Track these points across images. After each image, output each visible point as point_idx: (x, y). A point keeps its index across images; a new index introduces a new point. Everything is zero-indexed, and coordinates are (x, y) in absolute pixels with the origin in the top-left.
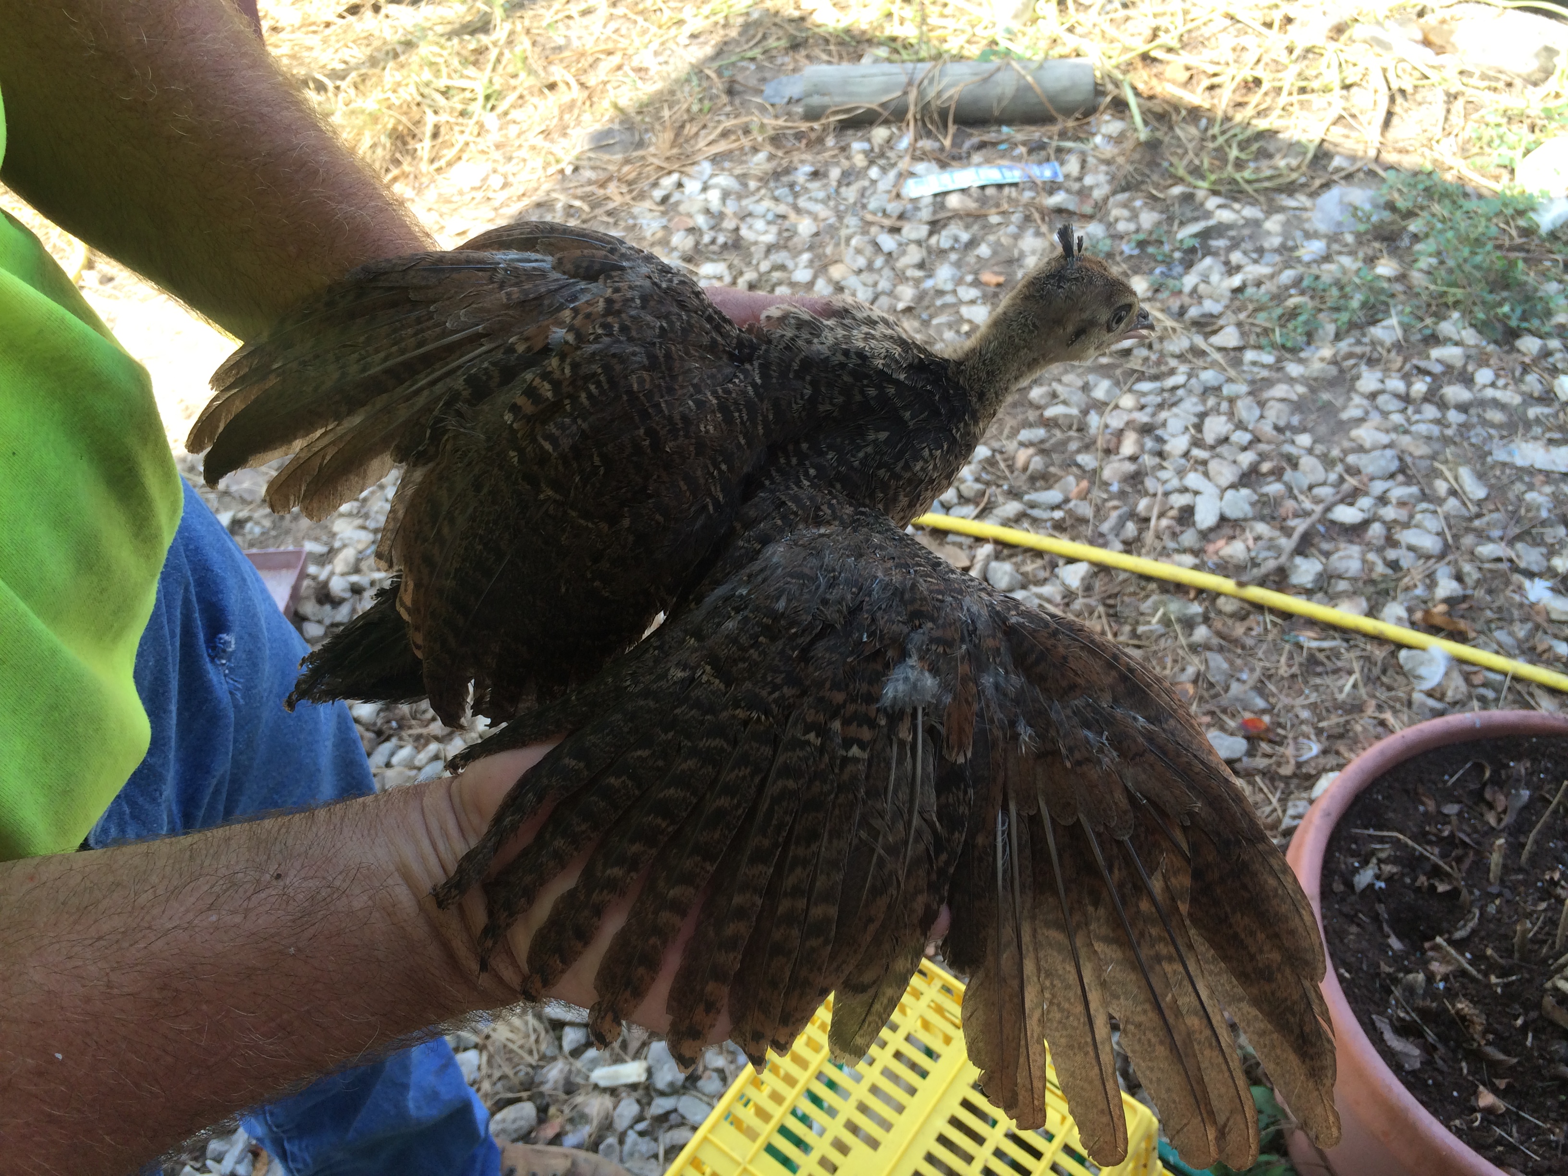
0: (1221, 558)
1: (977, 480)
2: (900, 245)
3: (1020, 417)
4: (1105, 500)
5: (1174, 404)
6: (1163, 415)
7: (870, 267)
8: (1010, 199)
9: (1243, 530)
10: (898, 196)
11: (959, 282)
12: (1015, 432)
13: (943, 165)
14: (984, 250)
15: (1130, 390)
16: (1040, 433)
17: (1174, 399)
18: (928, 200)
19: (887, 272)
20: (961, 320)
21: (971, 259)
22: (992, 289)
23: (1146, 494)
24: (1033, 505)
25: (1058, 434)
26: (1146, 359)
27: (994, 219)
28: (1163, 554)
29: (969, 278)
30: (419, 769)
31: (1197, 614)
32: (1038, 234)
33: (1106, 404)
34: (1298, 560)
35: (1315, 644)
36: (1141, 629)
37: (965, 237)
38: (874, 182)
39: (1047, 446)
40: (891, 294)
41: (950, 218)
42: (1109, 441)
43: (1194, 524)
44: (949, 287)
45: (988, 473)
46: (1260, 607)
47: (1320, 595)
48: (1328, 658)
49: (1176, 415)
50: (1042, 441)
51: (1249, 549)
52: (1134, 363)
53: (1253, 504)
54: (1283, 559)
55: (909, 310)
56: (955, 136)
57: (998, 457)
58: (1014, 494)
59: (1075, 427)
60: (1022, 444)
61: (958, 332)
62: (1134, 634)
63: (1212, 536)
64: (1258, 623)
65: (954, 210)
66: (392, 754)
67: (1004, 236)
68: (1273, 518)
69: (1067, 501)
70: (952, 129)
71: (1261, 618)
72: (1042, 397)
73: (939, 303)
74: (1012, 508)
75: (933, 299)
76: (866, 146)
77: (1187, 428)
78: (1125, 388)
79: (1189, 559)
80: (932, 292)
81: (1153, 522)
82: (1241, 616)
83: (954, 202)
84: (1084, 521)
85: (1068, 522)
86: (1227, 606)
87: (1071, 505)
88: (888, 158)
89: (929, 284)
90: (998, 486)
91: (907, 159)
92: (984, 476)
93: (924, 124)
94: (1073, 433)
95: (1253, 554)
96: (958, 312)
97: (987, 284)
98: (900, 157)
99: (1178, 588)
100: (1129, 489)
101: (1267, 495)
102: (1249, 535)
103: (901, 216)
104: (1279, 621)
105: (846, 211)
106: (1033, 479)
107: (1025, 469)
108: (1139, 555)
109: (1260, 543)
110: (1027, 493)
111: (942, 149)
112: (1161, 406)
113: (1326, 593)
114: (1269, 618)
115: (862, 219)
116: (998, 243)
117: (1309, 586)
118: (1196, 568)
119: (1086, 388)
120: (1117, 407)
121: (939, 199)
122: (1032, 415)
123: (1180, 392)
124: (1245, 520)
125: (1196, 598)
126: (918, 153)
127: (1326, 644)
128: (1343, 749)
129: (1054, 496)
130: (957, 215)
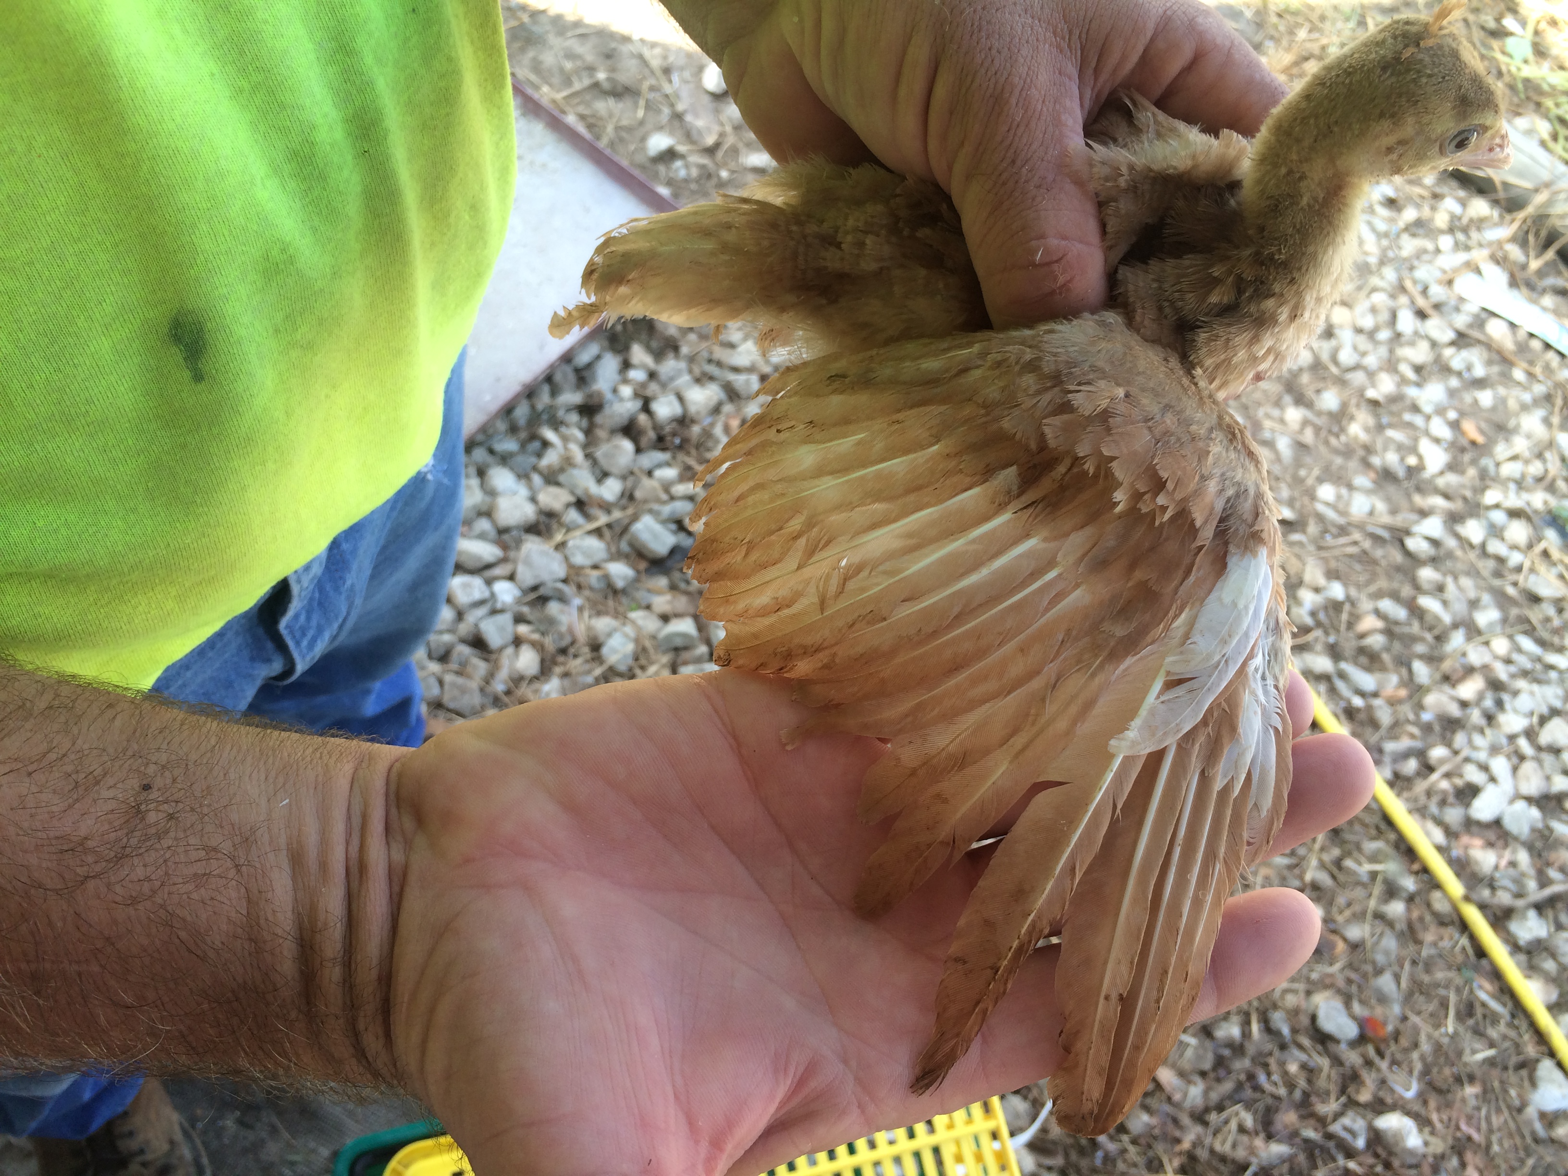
0: (1467, 856)
1: (1313, 614)
2: (1416, 333)
3: (1395, 585)
4: (1408, 721)
5: (1539, 681)
6: (1521, 684)
7: (1371, 335)
8: (1547, 368)
9: (1506, 845)
10: (1450, 283)
11: (1441, 411)
12: (1379, 595)
13: (1514, 283)
14: (1486, 398)
15: (1511, 637)
16: (1401, 613)
17: (1542, 676)
18: (1472, 308)
19: (1383, 351)
20: (1413, 450)
21: (1468, 398)
22: (1464, 442)
23: (1449, 744)
24: (1342, 675)
25: (1415, 628)
26: (1548, 620)
27: (1518, 374)
28: (1420, 811)
29: (1452, 415)
30: (672, 498)
31: (1406, 890)
32: (1547, 421)
33: (1479, 632)
34: (1532, 914)
35: (1483, 996)
36: (1349, 863)
37: (1479, 371)
38: (1438, 251)
39: (1397, 630)
40: (1371, 375)
41: (1479, 342)
42: (1455, 670)
43: (1468, 805)
44: (1428, 409)
45: (1327, 615)
46: (1464, 926)
47: (1523, 957)
48: (1484, 1017)
49: (1532, 693)
50: (1397, 623)
51: (1496, 867)
52: (1535, 615)
53: (1533, 830)
54: (1520, 903)
55: (1375, 403)
56: (1547, 264)
57: (1347, 607)
58: (1334, 652)
59: (1436, 632)
60: (1378, 613)
61: (1402, 459)
62: (1338, 863)
63: (1474, 829)
64: (1451, 938)
65: (1490, 338)
66: (660, 466)
67: (1515, 397)
68: (1540, 856)
69: (1375, 695)
70: (1550, 254)
71: (1456, 935)
72: (1429, 582)
73: (1407, 417)
74: (1322, 663)
75: (1404, 410)
76: (1457, 209)
77: (1532, 714)
78: (1509, 630)
79: (1439, 836)
80: (1408, 402)
81: (1435, 777)
82: (1442, 921)
83: (1496, 330)
84: (1374, 724)
85: (1362, 716)
86: (1439, 904)
87: (1377, 702)
88: (1469, 237)
89: (1412, 392)
90: (1327, 633)
91: (1485, 253)
92: (1322, 616)
93: (1527, 232)
94: (1429, 637)
95: (1497, 875)
96: (1416, 440)
97: (1463, 433)
98: (1480, 245)
99: (1409, 853)
100: (1437, 728)
101: (1551, 830)
102: (1507, 855)
103: (1437, 307)
104: (1470, 951)
105: (1391, 260)
106: (1362, 651)
107: (1362, 636)
108: (1399, 795)
109: (1511, 871)
110: (1345, 659)
111: (1524, 267)
112: (1525, 674)
113: (1530, 961)
114: (1464, 941)
115: (1400, 280)
116: (1503, 401)
117: (1522, 943)
118: (1439, 849)
119: (1474, 604)
120: (1487, 643)
121: (1484, 315)
122: (1407, 591)
123: (1553, 675)
124: (1516, 839)
125: (1417, 873)
126: (1500, 254)
127: (1494, 1005)
128: (1432, 1104)
129: (1367, 681)
130: (1488, 345)
